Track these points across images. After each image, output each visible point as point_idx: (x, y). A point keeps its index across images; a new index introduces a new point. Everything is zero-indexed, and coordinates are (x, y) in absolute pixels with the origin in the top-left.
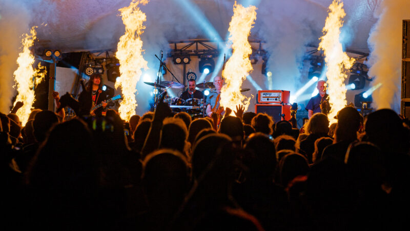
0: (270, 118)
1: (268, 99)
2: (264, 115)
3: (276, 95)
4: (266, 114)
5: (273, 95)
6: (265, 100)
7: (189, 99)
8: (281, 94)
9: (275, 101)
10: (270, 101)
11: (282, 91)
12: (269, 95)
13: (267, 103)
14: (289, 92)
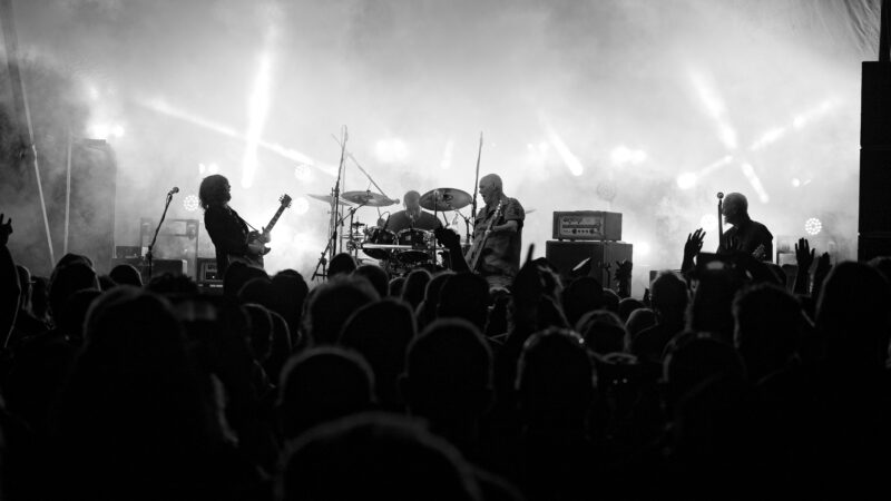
1: (574, 232)
5: (586, 220)
7: (404, 231)
8: (601, 221)
9: (589, 234)
10: (578, 234)
11: (605, 213)
12: (576, 223)
13: (572, 239)
14: (620, 216)
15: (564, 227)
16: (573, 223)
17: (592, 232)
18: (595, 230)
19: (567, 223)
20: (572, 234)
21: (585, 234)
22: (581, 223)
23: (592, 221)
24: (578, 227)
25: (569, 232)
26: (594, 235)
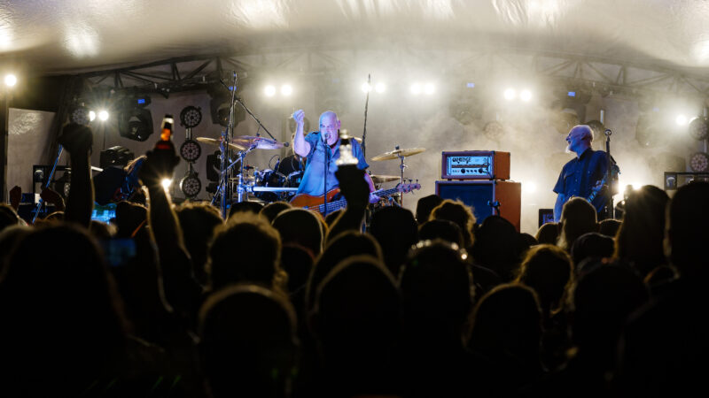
1: (463, 171)
2: (455, 203)
4: (459, 203)
5: (474, 161)
7: (296, 173)
8: (490, 160)
9: (478, 173)
10: (466, 173)
11: (494, 152)
12: (464, 163)
13: (461, 179)
14: (508, 154)
15: (454, 167)
16: (461, 163)
17: (481, 171)
18: (484, 169)
19: (456, 163)
20: (460, 174)
21: (474, 173)
22: (469, 163)
23: (481, 160)
24: (466, 166)
25: (457, 172)
26: (483, 174)
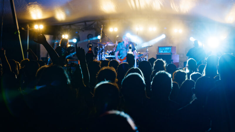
0: (164, 62)
2: (160, 60)
3: (168, 49)
4: (162, 60)
5: (166, 49)
6: (162, 52)
8: (171, 48)
11: (172, 46)
12: (163, 49)
13: (163, 54)
14: (175, 47)
21: (166, 52)
26: (169, 52)
